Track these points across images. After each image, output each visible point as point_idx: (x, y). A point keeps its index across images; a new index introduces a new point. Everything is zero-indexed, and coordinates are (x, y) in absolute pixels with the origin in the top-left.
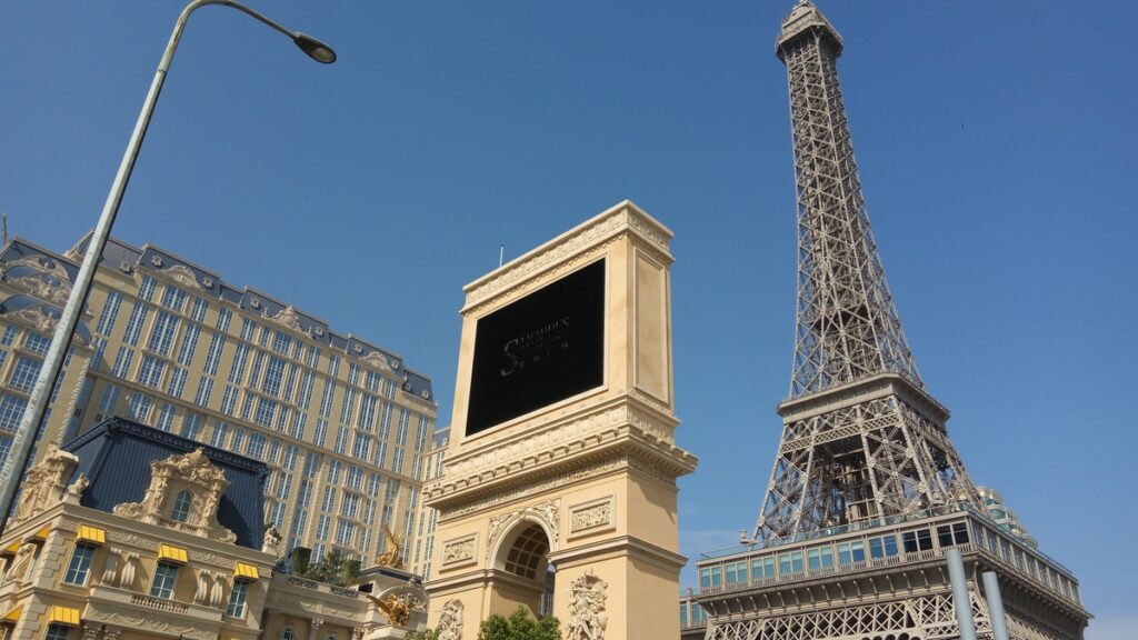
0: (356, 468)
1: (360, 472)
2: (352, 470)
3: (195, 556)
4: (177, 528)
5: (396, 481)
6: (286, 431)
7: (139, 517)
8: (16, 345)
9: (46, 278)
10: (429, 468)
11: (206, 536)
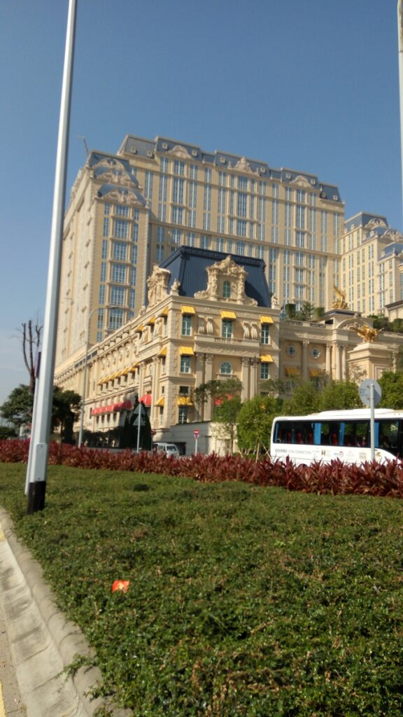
0: (299, 253)
1: (302, 255)
2: (297, 254)
3: (240, 315)
4: (227, 301)
5: (325, 257)
6: (255, 237)
7: (207, 298)
8: (112, 214)
9: (114, 171)
10: (344, 246)
11: (242, 304)
